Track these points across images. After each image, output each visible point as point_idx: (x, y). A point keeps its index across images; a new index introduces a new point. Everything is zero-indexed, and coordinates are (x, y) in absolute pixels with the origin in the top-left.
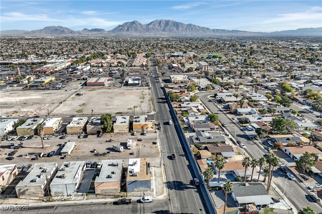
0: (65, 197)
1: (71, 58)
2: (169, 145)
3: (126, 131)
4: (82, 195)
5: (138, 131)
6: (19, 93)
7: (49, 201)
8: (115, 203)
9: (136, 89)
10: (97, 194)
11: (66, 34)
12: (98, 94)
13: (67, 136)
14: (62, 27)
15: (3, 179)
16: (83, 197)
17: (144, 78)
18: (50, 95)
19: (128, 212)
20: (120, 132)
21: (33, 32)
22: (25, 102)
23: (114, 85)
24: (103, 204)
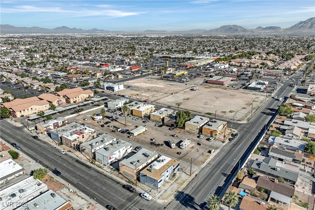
0: (102, 165)
1: (219, 56)
2: (223, 159)
3: (195, 132)
4: (112, 169)
5: (207, 135)
6: (153, 81)
7: (92, 163)
8: (124, 186)
9: (253, 94)
10: (120, 173)
11: (238, 32)
12: (210, 92)
13: (149, 121)
14: (237, 25)
15: (83, 137)
16: (111, 170)
17: (275, 83)
18: (171, 86)
19: (125, 198)
20: (190, 130)
21: (211, 31)
22: (149, 88)
23: (233, 86)
24: (117, 182)
